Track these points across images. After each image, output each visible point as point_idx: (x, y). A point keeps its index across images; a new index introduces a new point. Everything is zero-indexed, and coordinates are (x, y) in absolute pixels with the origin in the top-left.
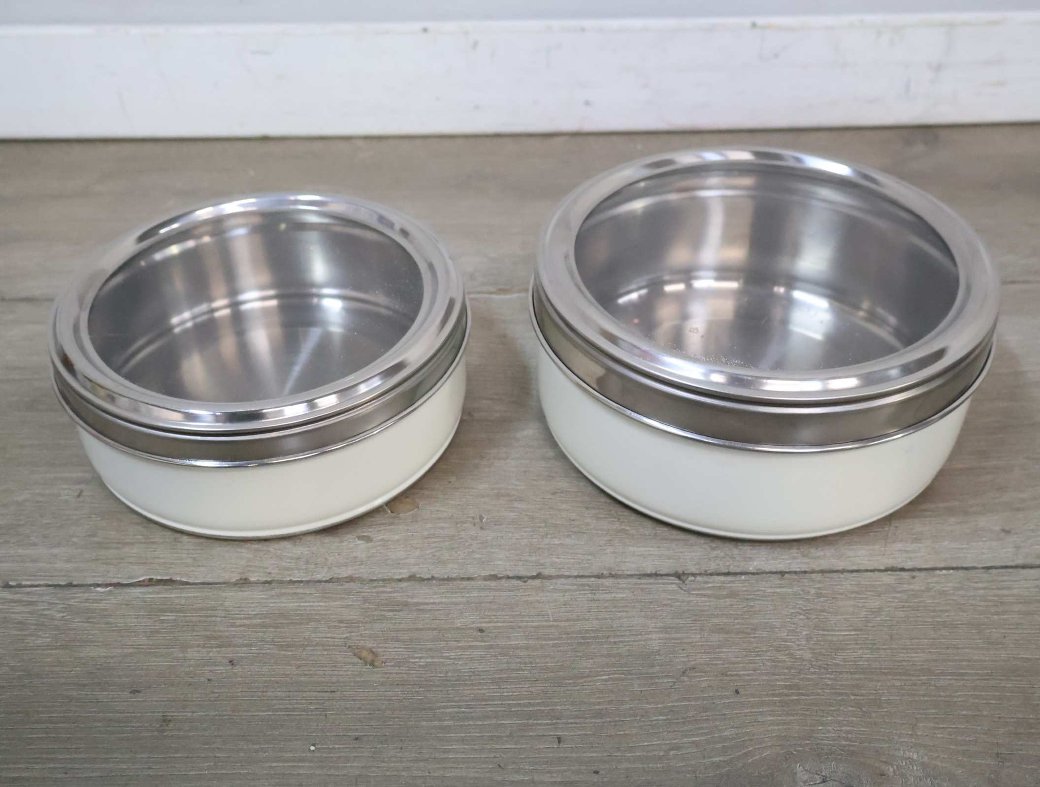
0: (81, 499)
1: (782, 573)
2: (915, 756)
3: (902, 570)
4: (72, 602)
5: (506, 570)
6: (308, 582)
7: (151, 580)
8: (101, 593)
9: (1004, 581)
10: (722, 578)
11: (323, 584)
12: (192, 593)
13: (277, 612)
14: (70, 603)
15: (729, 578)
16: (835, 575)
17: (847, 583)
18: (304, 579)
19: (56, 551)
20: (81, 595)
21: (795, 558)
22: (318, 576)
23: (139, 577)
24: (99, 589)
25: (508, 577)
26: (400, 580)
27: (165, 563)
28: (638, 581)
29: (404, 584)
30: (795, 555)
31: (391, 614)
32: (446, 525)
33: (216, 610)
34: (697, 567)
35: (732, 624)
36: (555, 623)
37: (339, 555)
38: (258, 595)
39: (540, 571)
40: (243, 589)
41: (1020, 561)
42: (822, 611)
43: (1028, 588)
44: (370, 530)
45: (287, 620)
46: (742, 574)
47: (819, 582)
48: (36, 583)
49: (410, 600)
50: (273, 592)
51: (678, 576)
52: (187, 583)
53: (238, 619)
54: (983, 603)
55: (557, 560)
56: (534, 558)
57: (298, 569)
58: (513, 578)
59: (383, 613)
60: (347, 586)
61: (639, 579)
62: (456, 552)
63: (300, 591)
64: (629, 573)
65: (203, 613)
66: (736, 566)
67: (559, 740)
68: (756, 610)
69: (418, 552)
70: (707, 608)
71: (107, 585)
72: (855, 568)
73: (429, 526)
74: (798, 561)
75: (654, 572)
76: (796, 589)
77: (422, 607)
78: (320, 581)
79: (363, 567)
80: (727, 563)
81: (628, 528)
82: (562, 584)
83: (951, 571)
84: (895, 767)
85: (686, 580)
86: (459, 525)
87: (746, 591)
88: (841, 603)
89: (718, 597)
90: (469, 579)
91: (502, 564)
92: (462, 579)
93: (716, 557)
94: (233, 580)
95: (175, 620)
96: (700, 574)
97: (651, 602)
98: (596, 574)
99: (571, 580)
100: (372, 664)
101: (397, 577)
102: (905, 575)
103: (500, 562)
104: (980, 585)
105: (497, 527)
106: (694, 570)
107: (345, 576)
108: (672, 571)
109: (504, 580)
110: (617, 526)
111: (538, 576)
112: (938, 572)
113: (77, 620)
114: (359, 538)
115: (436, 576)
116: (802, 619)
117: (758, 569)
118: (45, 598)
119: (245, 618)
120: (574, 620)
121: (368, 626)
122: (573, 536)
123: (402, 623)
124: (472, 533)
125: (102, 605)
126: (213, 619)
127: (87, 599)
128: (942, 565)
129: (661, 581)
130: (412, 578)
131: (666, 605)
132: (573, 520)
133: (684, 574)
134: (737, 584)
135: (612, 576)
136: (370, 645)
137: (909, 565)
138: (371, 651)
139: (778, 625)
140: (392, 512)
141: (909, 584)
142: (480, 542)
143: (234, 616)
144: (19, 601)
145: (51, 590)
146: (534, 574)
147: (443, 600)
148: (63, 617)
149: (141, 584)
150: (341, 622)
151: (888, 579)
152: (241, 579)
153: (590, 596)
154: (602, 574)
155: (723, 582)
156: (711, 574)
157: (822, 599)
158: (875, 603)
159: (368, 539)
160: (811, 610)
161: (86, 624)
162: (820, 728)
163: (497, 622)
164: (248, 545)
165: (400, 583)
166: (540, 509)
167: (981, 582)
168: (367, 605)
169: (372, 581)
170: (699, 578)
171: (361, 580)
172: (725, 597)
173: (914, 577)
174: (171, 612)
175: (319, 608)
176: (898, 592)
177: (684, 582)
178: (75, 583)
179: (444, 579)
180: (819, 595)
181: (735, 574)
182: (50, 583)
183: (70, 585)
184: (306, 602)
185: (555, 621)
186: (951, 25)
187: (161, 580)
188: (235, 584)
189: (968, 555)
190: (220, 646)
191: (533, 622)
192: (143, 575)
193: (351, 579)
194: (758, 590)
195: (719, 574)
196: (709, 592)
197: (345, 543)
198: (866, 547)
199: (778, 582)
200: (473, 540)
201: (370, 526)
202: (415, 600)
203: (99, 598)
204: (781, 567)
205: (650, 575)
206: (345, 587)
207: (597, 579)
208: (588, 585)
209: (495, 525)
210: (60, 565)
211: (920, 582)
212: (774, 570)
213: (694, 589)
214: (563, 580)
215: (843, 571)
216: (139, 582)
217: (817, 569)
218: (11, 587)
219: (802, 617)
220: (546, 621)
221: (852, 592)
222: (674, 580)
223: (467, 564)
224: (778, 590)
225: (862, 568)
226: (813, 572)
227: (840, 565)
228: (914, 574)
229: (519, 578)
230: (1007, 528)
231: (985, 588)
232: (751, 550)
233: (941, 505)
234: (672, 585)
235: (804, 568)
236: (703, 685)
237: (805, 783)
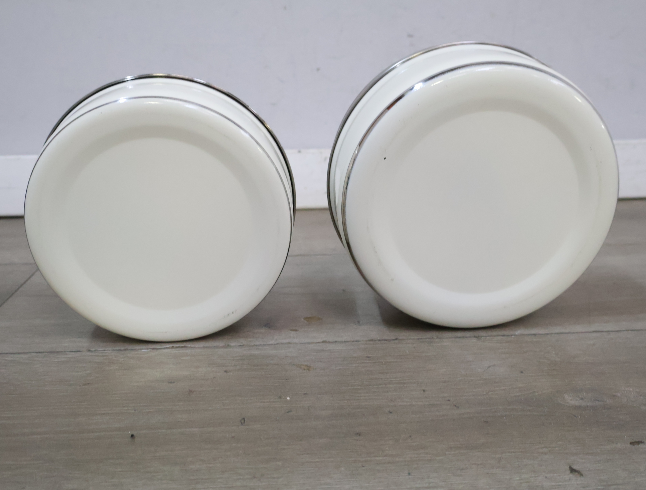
1: (535, 335)
2: (631, 390)
3: (602, 331)
4: (128, 355)
5: (378, 338)
6: (265, 345)
7: (173, 347)
8: (145, 351)
11: (273, 345)
12: (198, 350)
13: (249, 355)
15: (505, 337)
16: (565, 334)
18: (262, 344)
20: (133, 352)
21: (540, 330)
22: (270, 343)
24: (143, 350)
25: (379, 340)
26: (317, 343)
28: (454, 339)
29: (321, 344)
32: (339, 325)
33: (213, 355)
34: (486, 334)
35: (511, 351)
37: (280, 336)
40: (227, 348)
42: (562, 346)
44: (296, 327)
45: (255, 357)
46: (512, 335)
47: (557, 337)
48: (106, 349)
49: (325, 349)
50: (245, 349)
52: (195, 347)
53: (226, 358)
55: (406, 334)
56: (392, 334)
58: (382, 340)
59: (310, 353)
62: (348, 333)
63: (260, 348)
67: (424, 391)
68: (524, 346)
71: (148, 349)
72: (576, 332)
73: (330, 325)
74: (542, 331)
75: (462, 336)
76: (544, 339)
77: (332, 351)
84: (621, 393)
86: (347, 325)
87: (516, 341)
88: (571, 343)
89: (501, 343)
92: (353, 341)
94: (221, 346)
97: (463, 346)
100: (308, 369)
101: (315, 342)
102: (604, 333)
106: (484, 335)
107: (285, 342)
109: (377, 341)
111: (396, 339)
112: (622, 332)
113: (132, 361)
114: (291, 330)
115: (338, 341)
117: (521, 334)
118: (113, 354)
119: (231, 357)
120: (421, 352)
121: (303, 358)
123: (322, 356)
124: (354, 327)
125: (146, 356)
126: (212, 358)
127: (137, 354)
129: (467, 339)
130: (324, 342)
131: (472, 346)
133: (479, 336)
134: (510, 339)
136: (306, 363)
137: (605, 330)
138: (307, 366)
139: (538, 350)
141: (608, 336)
142: (360, 329)
143: (224, 357)
144: (97, 356)
145: (115, 351)
146: (394, 338)
147: (344, 348)
149: (168, 348)
151: (595, 335)
152: (225, 345)
153: (428, 345)
155: (502, 338)
156: (495, 336)
158: (590, 342)
161: (138, 362)
162: (573, 382)
163: (377, 354)
168: (300, 351)
169: (301, 343)
170: (488, 337)
171: (296, 344)
172: (505, 343)
174: (187, 357)
175: (273, 353)
176: (603, 339)
178: (129, 349)
179: (343, 342)
180: (558, 341)
181: (508, 336)
182: (115, 349)
184: (265, 351)
185: (410, 353)
187: (179, 347)
188: (223, 347)
190: (218, 367)
191: (397, 354)
193: (289, 343)
194: (523, 340)
195: (499, 336)
196: (495, 342)
197: (283, 332)
199: (533, 337)
200: (356, 329)
202: (328, 349)
203: (145, 353)
205: (460, 337)
206: (286, 346)
208: (426, 341)
209: (367, 324)
211: (613, 335)
212: (530, 334)
213: (487, 341)
215: (569, 333)
216: (166, 347)
219: (550, 348)
220: (405, 353)
221: (576, 339)
222: (474, 338)
223: (355, 337)
224: (534, 340)
225: (579, 332)
226: (552, 334)
227: (567, 331)
228: (609, 333)
229: (385, 340)
234: (474, 340)
235: (546, 333)
236: (502, 371)
237: (571, 400)
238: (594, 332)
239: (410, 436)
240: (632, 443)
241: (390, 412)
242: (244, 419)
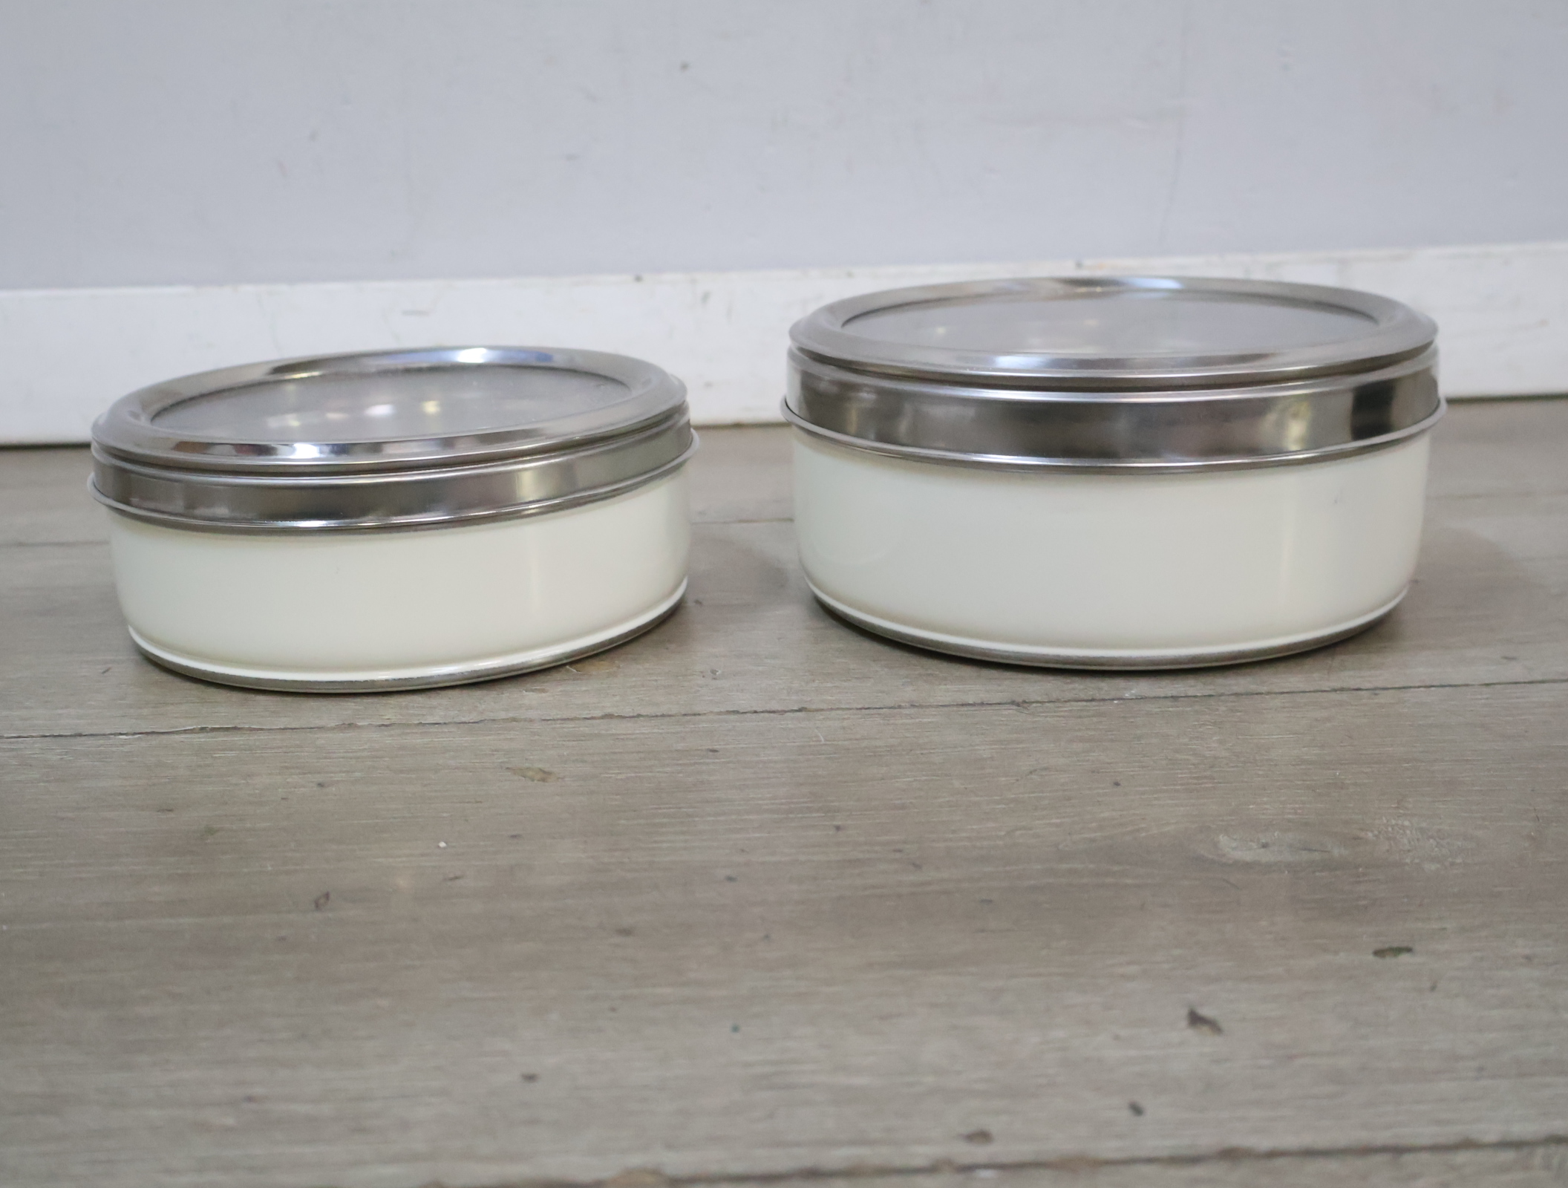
0: (107, 674)
1: (1174, 698)
2: (1407, 823)
3: (1357, 689)
4: (78, 748)
5: (752, 707)
6: (447, 723)
7: (203, 728)
8: (125, 739)
9: (1514, 692)
10: (1085, 703)
11: (469, 724)
12: (267, 736)
13: (396, 746)
14: (75, 749)
15: (1094, 703)
16: (1257, 697)
17: (1276, 702)
18: (441, 722)
19: (61, 711)
20: (92, 742)
22: (463, 719)
23: (186, 726)
24: (122, 737)
25: (755, 712)
26: (589, 719)
27: (227, 716)
28: (955, 709)
29: (598, 721)
30: (1193, 684)
31: (574, 743)
32: (661, 678)
33: (302, 747)
34: (1048, 696)
36: (829, 743)
37: (495, 703)
38: (369, 735)
39: (805, 706)
40: (346, 731)
43: (1553, 697)
44: (545, 684)
45: (412, 752)
46: (1113, 700)
47: (1233, 702)
48: (25, 735)
49: (603, 732)
50: (392, 732)
51: (1018, 704)
52: (262, 729)
53: (335, 753)
54: (1486, 709)
55: (830, 698)
56: (794, 697)
57: (432, 715)
58: (762, 712)
59: (561, 743)
60: (506, 725)
61: (957, 707)
62: (676, 696)
63: (433, 730)
64: (940, 703)
65: (281, 750)
66: (1104, 695)
67: (838, 828)
69: (617, 698)
71: (135, 734)
72: (1287, 690)
73: (634, 679)
74: (1198, 688)
75: (978, 702)
76: (1198, 708)
77: (621, 737)
78: (464, 723)
79: (532, 711)
80: (1090, 693)
81: (938, 671)
82: (838, 715)
83: (1433, 689)
84: (1376, 833)
85: (1028, 706)
86: (680, 678)
87: (1121, 712)
88: (1268, 716)
89: (1079, 717)
90: (695, 715)
91: (744, 702)
92: (685, 715)
93: (1073, 689)
94: (332, 725)
95: (237, 756)
96: (1050, 702)
97: (977, 724)
98: (890, 706)
99: (852, 711)
100: (544, 779)
101: (584, 716)
102: (1362, 693)
103: (743, 702)
104: (1479, 697)
105: (738, 677)
106: (1039, 698)
107: (504, 718)
108: (1009, 701)
109: (748, 715)
110: (920, 671)
112: (1412, 690)
113: (83, 761)
114: (528, 690)
115: (644, 714)
117: (1140, 696)
118: (38, 745)
119: (347, 752)
120: (857, 740)
121: (537, 752)
122: (854, 681)
123: (590, 749)
124: (700, 682)
125: (125, 749)
126: (297, 754)
127: (103, 745)
128: (1419, 685)
129: (989, 708)
131: (1001, 724)
132: (854, 670)
133: (1024, 702)
134: (1107, 707)
135: (913, 706)
136: (541, 766)
137: (1367, 686)
138: (541, 770)
140: (578, 671)
141: (1371, 699)
142: (712, 688)
143: (329, 751)
145: (48, 739)
147: (655, 731)
148: (62, 759)
149: (187, 731)
150: (496, 751)
151: (1337, 696)
152: (343, 724)
153: (882, 722)
154: (900, 706)
155: (1085, 707)
156: (1066, 701)
157: (1238, 714)
158: (1321, 714)
159: (542, 691)
161: (97, 763)
162: (1251, 807)
163: (739, 744)
165: (588, 721)
166: (803, 663)
167: (1480, 695)
168: (536, 738)
169: (545, 720)
170: (1047, 704)
171: (530, 721)
172: (1089, 717)
173: (1376, 694)
174: (232, 751)
175: (462, 742)
176: (1355, 705)
177: (1025, 708)
178: (85, 733)
179: (656, 716)
180: (1233, 711)
181: (1104, 700)
182: (48, 734)
183: (78, 735)
184: (442, 738)
185: (828, 741)
187: (220, 728)
188: (334, 728)
189: (1457, 676)
190: (305, 774)
191: (794, 742)
193: (513, 720)
194: (1140, 711)
195: (1078, 701)
196: (1065, 714)
197: (506, 695)
198: (1300, 676)
199: (1170, 704)
200: (702, 687)
202: (612, 732)
203: (121, 743)
204: (1175, 693)
205: (973, 705)
206: (504, 725)
207: (892, 710)
208: (879, 714)
209: (735, 676)
210: (65, 721)
211: (1387, 697)
212: (1163, 696)
213: (1043, 712)
214: (839, 712)
215: (1268, 693)
217: (1228, 693)
219: (1210, 727)
220: (815, 741)
222: (1010, 707)
223: (692, 705)
224: (1171, 710)
225: (1297, 690)
226: (1222, 695)
227: (1264, 689)
228: (1377, 692)
229: (772, 712)
230: (1509, 656)
231: (1487, 699)
235: (1207, 693)
236: (1062, 780)
237: (1234, 849)
238: (1335, 690)
239: (767, 937)
240: (1379, 953)
241: (730, 879)
242: (327, 896)
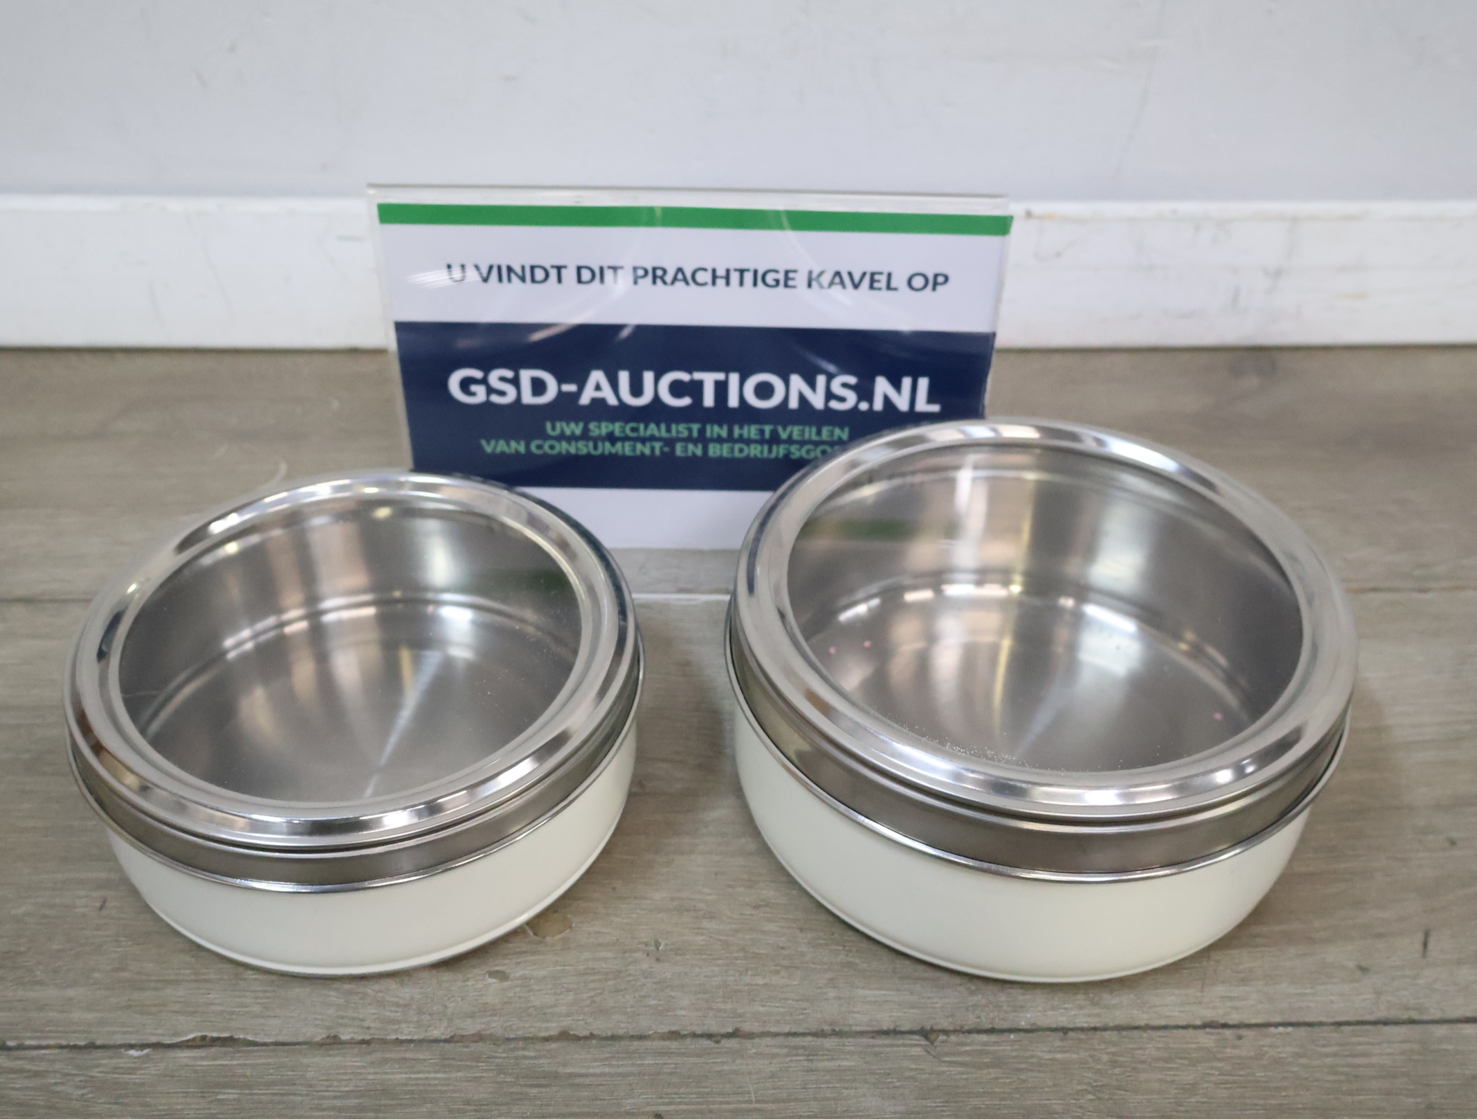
0: (104, 912)
1: (1065, 1030)
3: (1225, 1026)
4: (95, 1073)
5: (691, 1024)
6: (421, 1041)
7: (204, 1038)
8: (135, 1058)
9: (1359, 1044)
10: (984, 1038)
11: (441, 1044)
12: (261, 1059)
13: (379, 1087)
14: (93, 1074)
15: (993, 1038)
16: (1136, 1033)
17: (1152, 1046)
18: (416, 1037)
19: (71, 993)
20: (105, 1061)
21: (1081, 1008)
22: (435, 1032)
23: (186, 1034)
24: (132, 1052)
25: (695, 1035)
26: (547, 1039)
27: (222, 1012)
28: (871, 1041)
29: (554, 1046)
30: (1082, 1003)
31: (535, 1091)
32: (609, 955)
33: (295, 1084)
34: (951, 1020)
35: (997, 1107)
36: (758, 1106)
37: (462, 1000)
38: (351, 1061)
39: (738, 1025)
40: (331, 1052)
41: (1381, 1014)
42: (1119, 1088)
43: (1391, 1054)
44: (507, 961)
45: (393, 1099)
46: (1010, 1031)
47: (1114, 1044)
48: (44, 1043)
49: (561, 1070)
50: (373, 1058)
51: (926, 1034)
52: (255, 1044)
53: (324, 1098)
54: (1331, 1078)
55: (761, 1009)
56: (729, 1006)
57: (406, 1022)
58: (701, 1036)
59: (525, 1089)
60: (474, 1047)
61: (873, 1038)
62: (624, 997)
63: (409, 1055)
64: (858, 1029)
65: (276, 1089)
66: (1003, 1019)
68: (1029, 1085)
69: (570, 997)
70: (964, 1082)
71: (143, 1046)
72: (1162, 1023)
73: (586, 955)
74: (1085, 1011)
75: (892, 1027)
76: (1083, 1054)
77: (578, 1081)
78: (437, 1041)
79: (496, 1018)
80: (991, 1015)
81: (857, 961)
82: (768, 1046)
83: (1290, 1029)
85: (935, 1040)
86: (627, 955)
87: (1015, 1057)
88: (1143, 1076)
89: (980, 1067)
90: (641, 1037)
91: (686, 1014)
92: (632, 1037)
93: (975, 1006)
94: (318, 1039)
95: (238, 1100)
96: (955, 1031)
97: (889, 1074)
98: (814, 1030)
99: (780, 1040)
101: (543, 1034)
102: (1228, 1033)
104: (1327, 1050)
105: (678, 958)
106: (945, 1024)
107: (471, 1033)
108: (917, 1028)
109: (688, 1041)
110: (841, 958)
111: (735, 1034)
112: (1272, 1030)
113: (102, 1100)
114: (492, 974)
115: (595, 1032)
116: (1091, 1100)
117: (1034, 1024)
118: (58, 1066)
119: (335, 1098)
120: (784, 1101)
121: (504, 1108)
122: (783, 973)
123: (550, 1105)
124: (645, 966)
125: (137, 1077)
126: (292, 1097)
127: (116, 1068)
128: (1278, 1019)
129: (901, 1042)
130: (564, 1036)
131: (910, 1078)
132: (782, 948)
133: (932, 1031)
134: (1006, 1047)
135: (835, 1033)
137: (1234, 1018)
139: (1058, 1108)
140: (535, 934)
141: (1234, 1047)
142: (655, 980)
143: (320, 1093)
144: (20, 1071)
145: (66, 1054)
146: (730, 1030)
147: (607, 1070)
148: (83, 1095)
149: (190, 1043)
150: (467, 1102)
151: (1206, 1039)
152: (328, 1037)
153: (806, 1063)
154: (822, 1030)
155: (985, 1044)
156: (970, 1032)
157: (1117, 1071)
158: (1188, 1077)
159: (502, 976)
160: (1103, 1086)
161: (114, 1107)
163: (679, 1103)
164: (337, 985)
165: (546, 1043)
166: (737, 931)
167: (1329, 1045)
168: (501, 1078)
169: (509, 1040)
170: (953, 1038)
171: (495, 1040)
172: (987, 1066)
173: (1240, 1038)
174: (233, 1087)
175: (437, 1082)
176: (1219, 1060)
177: (932, 1043)
178: (99, 1042)
179: (607, 1038)
180: (1114, 1064)
181: (1002, 1031)
182: (64, 1043)
183: (92, 1046)
184: (419, 1072)
185: (757, 1102)
186: (1295, 220)
187: (218, 1039)
188: (321, 1045)
189: (1312, 1005)
191: (728, 1103)
192: (192, 1031)
193: (479, 1037)
194: (1032, 1057)
195: (979, 1031)
196: (968, 1059)
197: (470, 983)
198: (1177, 992)
199: (1058, 1043)
200: (646, 978)
201: (505, 956)
202: (569, 1070)
203: (133, 1065)
204: (1063, 1020)
205: (887, 1033)
206: (472, 1049)
207: (815, 1039)
208: (803, 1047)
209: (676, 955)
210: (77, 1015)
211: (1250, 1043)
212: (1054, 1026)
213: (947, 1054)
214: (768, 1041)
215: (1147, 1028)
216: (188, 1041)
217: (1111, 1024)
218: (10, 1049)
219: (1090, 1097)
220: (746, 1102)
221: (1159, 1059)
222: (919, 1040)
223: (639, 1015)
224: (1059, 1056)
225: (1171, 1023)
226: (1105, 1029)
227: (1142, 1018)
229: (709, 1036)
230: (1363, 964)
231: (1335, 1055)
232: (1023, 994)
233: (1277, 928)
234: (916, 1047)
235: (1094, 1022)
